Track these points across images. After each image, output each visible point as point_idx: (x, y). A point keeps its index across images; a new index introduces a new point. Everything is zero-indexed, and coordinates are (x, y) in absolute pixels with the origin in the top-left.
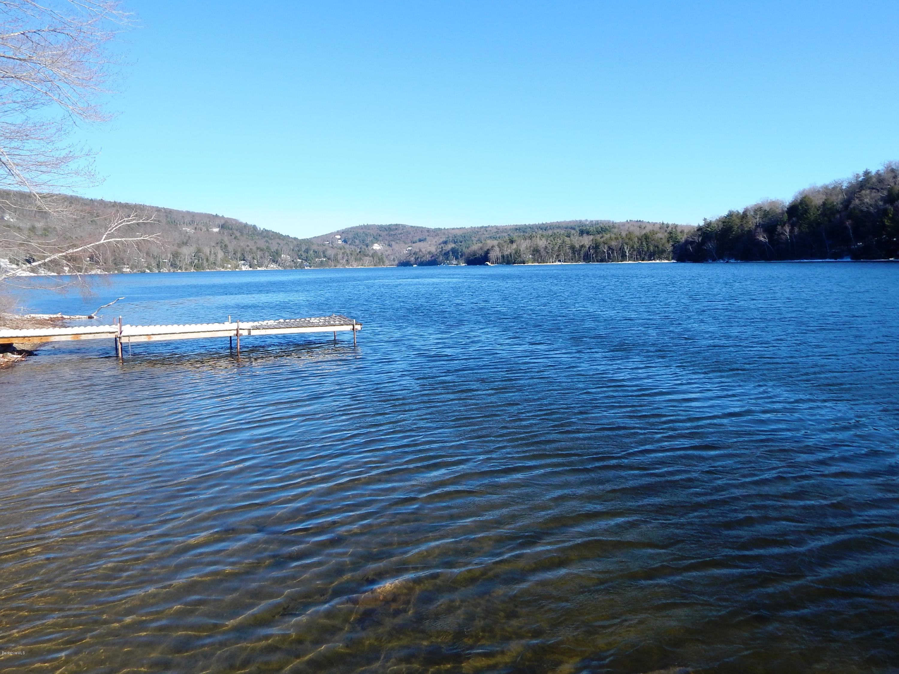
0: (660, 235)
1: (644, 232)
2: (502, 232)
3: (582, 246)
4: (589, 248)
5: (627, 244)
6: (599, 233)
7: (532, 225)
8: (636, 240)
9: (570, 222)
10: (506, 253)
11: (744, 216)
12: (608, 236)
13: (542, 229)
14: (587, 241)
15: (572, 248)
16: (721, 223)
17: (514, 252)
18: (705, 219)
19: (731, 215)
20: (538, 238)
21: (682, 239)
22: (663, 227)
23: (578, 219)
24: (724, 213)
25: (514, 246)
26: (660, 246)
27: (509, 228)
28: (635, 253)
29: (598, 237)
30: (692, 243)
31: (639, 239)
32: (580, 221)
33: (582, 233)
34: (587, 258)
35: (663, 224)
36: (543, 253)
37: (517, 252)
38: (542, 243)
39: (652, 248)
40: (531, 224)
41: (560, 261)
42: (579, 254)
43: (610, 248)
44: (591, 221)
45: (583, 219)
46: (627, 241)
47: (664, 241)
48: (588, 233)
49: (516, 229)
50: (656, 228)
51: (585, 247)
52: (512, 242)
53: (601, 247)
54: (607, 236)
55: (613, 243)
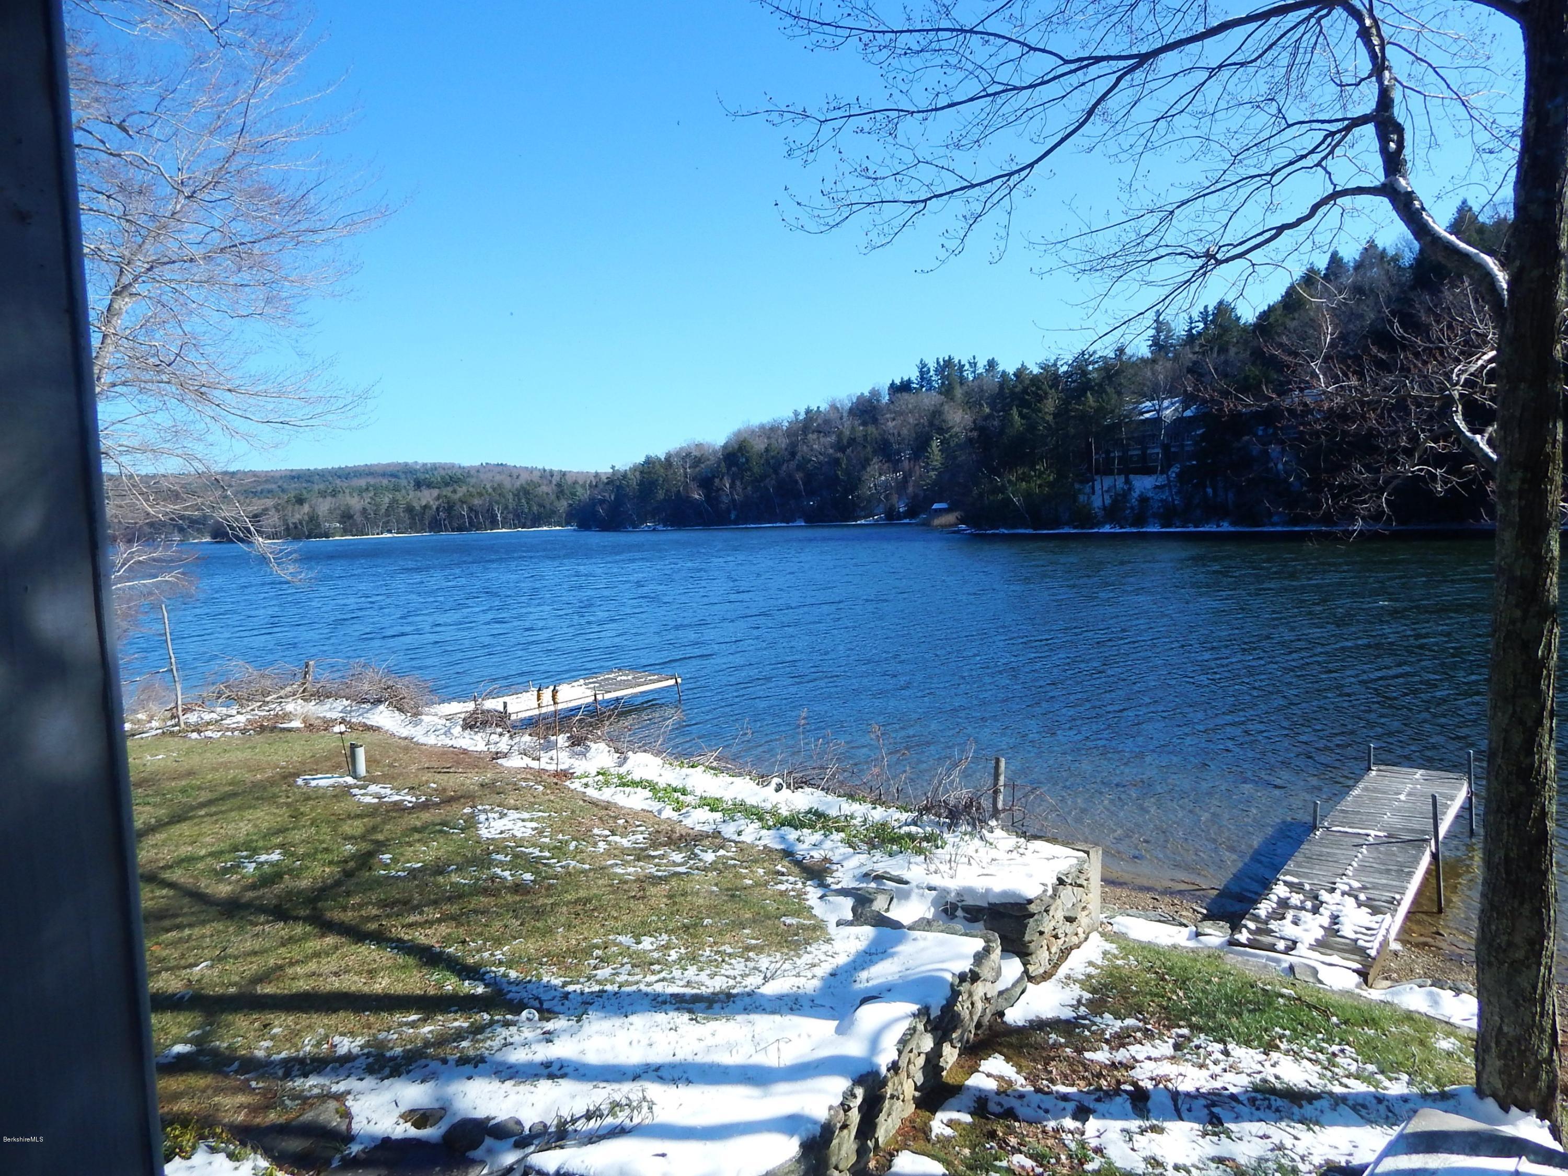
0: (544, 489)
1: (518, 484)
2: (267, 481)
3: (426, 507)
4: (438, 509)
5: (498, 503)
6: (447, 485)
7: (322, 470)
8: (510, 496)
9: (389, 465)
10: (291, 521)
11: (668, 462)
12: (464, 489)
13: (339, 477)
14: (427, 497)
15: (410, 509)
16: (637, 474)
17: (306, 518)
18: (613, 467)
19: (649, 462)
20: (347, 495)
21: (583, 495)
22: (546, 475)
23: (401, 460)
24: (641, 459)
25: (306, 508)
26: (548, 506)
27: (278, 475)
28: (511, 516)
29: (447, 491)
30: (602, 502)
31: (514, 495)
32: (406, 464)
33: (418, 485)
34: (435, 525)
35: (545, 470)
36: (358, 518)
37: (313, 519)
38: (355, 503)
39: (535, 508)
40: (320, 468)
41: (390, 531)
42: (421, 520)
43: (471, 509)
44: (425, 465)
45: (410, 460)
46: (497, 498)
47: (553, 497)
48: (430, 485)
49: (293, 478)
50: (536, 477)
51: (430, 508)
52: (300, 501)
53: (457, 507)
54: (462, 491)
55: (476, 501)
